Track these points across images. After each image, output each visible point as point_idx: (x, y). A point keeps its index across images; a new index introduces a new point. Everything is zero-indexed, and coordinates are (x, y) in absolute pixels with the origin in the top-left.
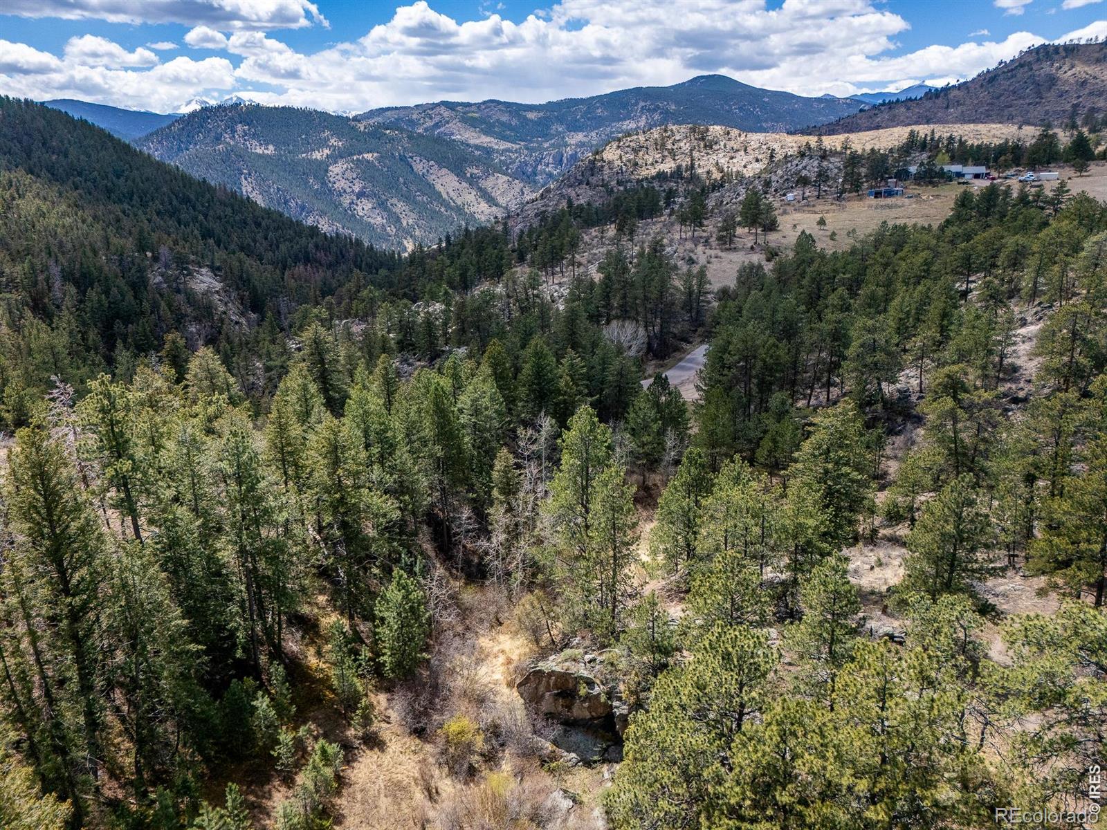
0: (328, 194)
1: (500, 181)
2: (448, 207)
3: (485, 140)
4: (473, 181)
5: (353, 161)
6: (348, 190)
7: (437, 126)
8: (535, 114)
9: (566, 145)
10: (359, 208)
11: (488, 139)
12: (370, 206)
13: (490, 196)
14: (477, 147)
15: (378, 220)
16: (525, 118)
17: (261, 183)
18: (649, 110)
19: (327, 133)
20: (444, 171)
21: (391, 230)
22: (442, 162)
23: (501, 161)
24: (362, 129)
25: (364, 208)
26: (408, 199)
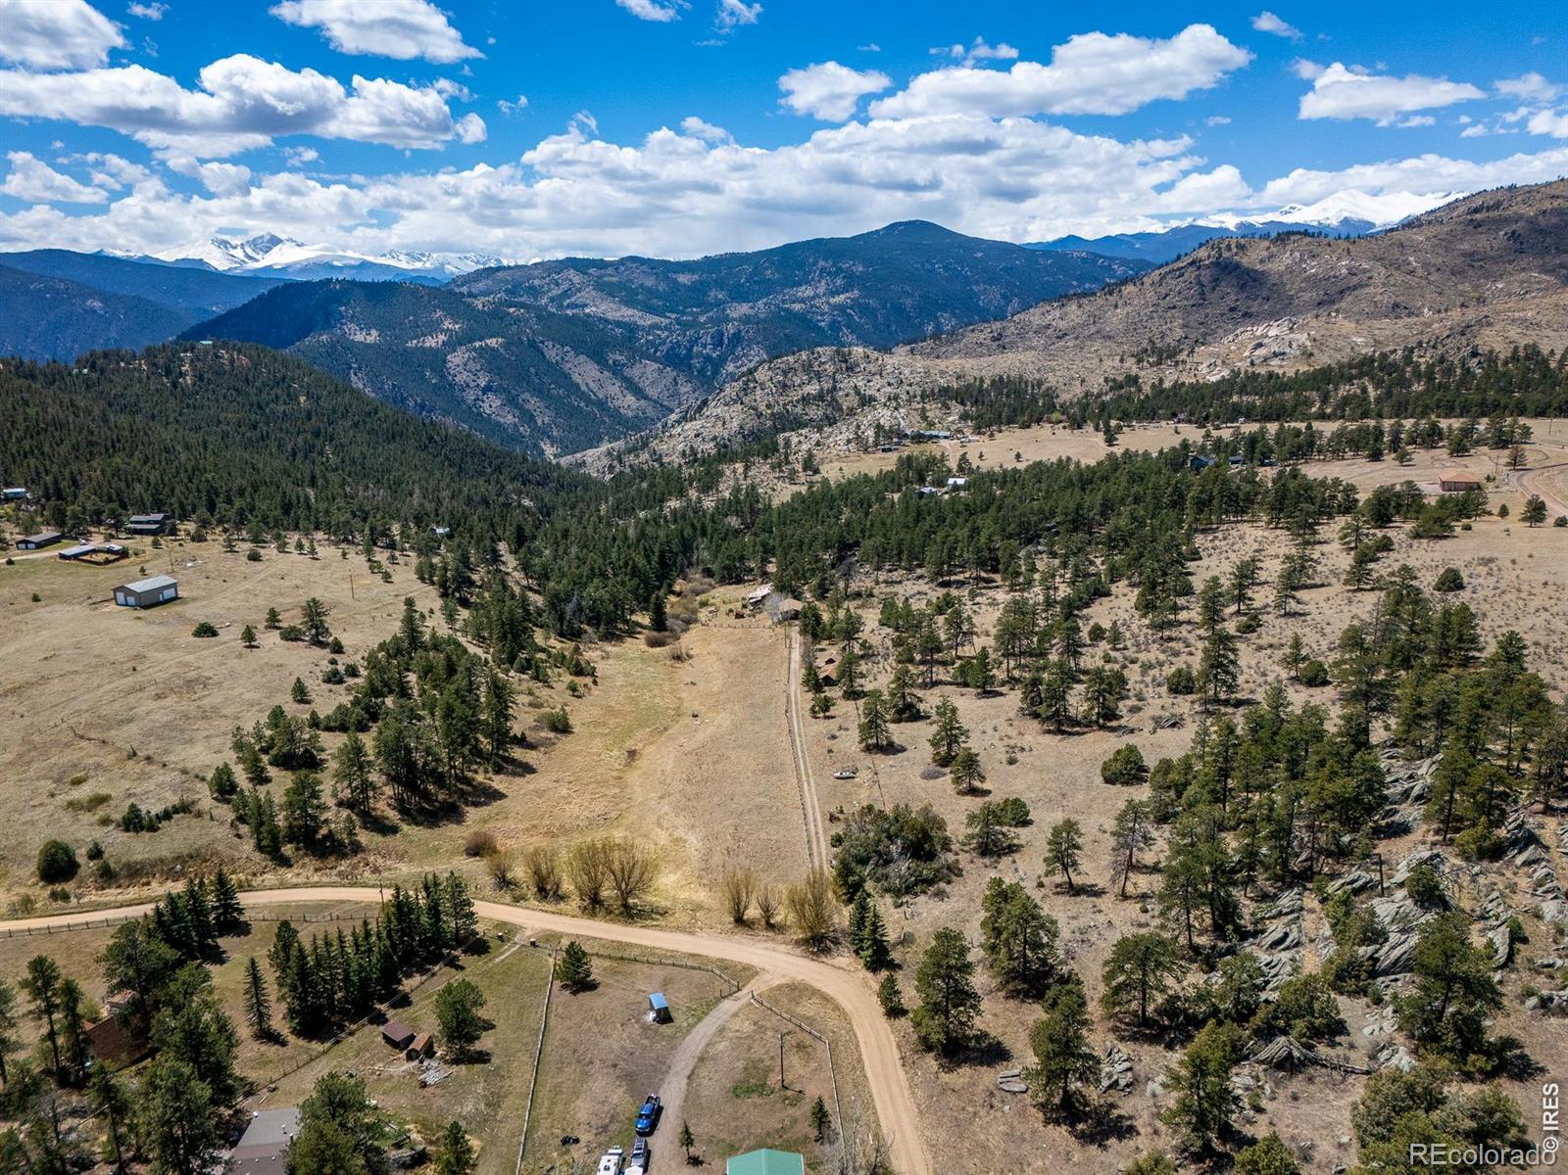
0: (447, 388)
1: (649, 369)
2: (588, 401)
3: (627, 313)
4: (616, 370)
5: (475, 349)
6: (472, 384)
7: (566, 294)
8: (689, 276)
9: (728, 320)
10: (486, 405)
11: (630, 312)
12: (499, 403)
13: (637, 388)
14: (618, 324)
15: (509, 419)
16: (675, 281)
17: (374, 380)
18: (829, 274)
19: (439, 313)
20: (582, 358)
21: (525, 430)
22: (579, 348)
23: (648, 341)
24: (480, 307)
25: (491, 405)
26: (541, 392)
